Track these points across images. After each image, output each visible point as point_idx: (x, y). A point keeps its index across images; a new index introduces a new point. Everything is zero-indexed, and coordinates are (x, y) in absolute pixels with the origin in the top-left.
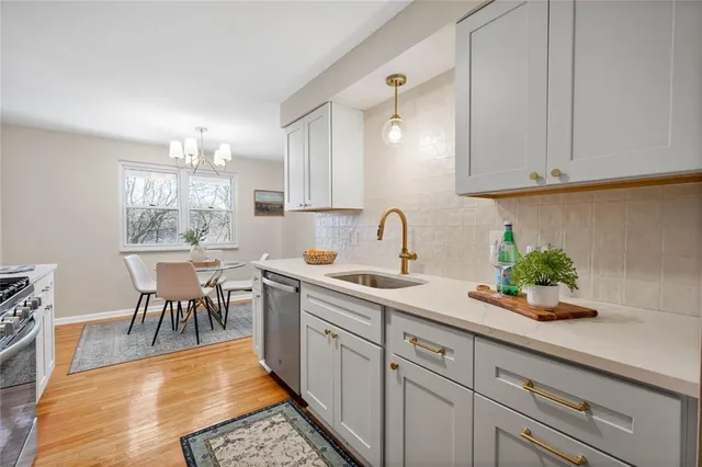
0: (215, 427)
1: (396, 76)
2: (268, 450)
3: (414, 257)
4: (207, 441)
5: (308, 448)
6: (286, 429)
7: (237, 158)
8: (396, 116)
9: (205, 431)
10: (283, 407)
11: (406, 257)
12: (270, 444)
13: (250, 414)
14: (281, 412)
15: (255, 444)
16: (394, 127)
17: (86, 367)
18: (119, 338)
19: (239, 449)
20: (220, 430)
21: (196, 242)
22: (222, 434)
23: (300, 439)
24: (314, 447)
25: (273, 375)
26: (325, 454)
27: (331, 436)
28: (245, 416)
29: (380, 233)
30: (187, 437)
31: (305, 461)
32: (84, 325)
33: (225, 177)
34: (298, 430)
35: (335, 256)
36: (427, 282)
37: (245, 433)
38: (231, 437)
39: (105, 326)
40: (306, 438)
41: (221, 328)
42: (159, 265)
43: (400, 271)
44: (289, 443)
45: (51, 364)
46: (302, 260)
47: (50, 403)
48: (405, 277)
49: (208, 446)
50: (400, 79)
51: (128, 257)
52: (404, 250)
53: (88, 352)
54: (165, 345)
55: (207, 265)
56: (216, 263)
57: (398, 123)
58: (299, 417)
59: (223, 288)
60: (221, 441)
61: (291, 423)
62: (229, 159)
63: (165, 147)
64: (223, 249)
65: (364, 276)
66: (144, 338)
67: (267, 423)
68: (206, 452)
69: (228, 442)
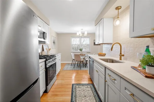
0: (78, 84)
1: (118, 7)
2: (85, 91)
3: (123, 55)
4: (76, 86)
5: (92, 94)
6: (90, 89)
7: (88, 34)
8: (118, 18)
9: (76, 84)
10: (91, 85)
11: (121, 55)
12: (86, 90)
13: (84, 84)
14: (90, 86)
15: (83, 89)
16: (117, 21)
17: (65, 69)
18: (70, 66)
19: (80, 89)
20: (78, 85)
21: (81, 51)
22: (78, 86)
23: (92, 92)
24: (94, 95)
25: (91, 78)
26: (95, 97)
27: (98, 94)
28: (83, 84)
29: (112, 49)
30: (73, 84)
31: (91, 96)
32: (66, 63)
33: (88, 38)
34: (92, 90)
35: (106, 54)
36: (125, 62)
37: (82, 87)
38: (80, 87)
39: (69, 64)
40: (93, 92)
41: (85, 67)
42: (75, 54)
43: (119, 59)
44: (89, 92)
45: (60, 68)
46: (98, 55)
47: (60, 73)
48: (120, 61)
49: (76, 87)
50: (120, 8)
51: (71, 53)
52: (121, 53)
53: (66, 67)
54: (75, 69)
55: (83, 55)
56: (85, 55)
57: (119, 20)
58: (93, 88)
59: (86, 60)
60: (78, 87)
61: (91, 88)
62: (87, 34)
63: (76, 34)
64: (87, 52)
65: (110, 59)
66: (73, 67)
67: (87, 87)
68: (75, 87)
69: (79, 87)
